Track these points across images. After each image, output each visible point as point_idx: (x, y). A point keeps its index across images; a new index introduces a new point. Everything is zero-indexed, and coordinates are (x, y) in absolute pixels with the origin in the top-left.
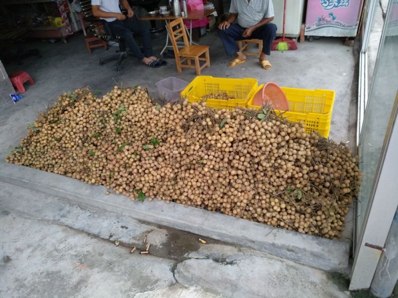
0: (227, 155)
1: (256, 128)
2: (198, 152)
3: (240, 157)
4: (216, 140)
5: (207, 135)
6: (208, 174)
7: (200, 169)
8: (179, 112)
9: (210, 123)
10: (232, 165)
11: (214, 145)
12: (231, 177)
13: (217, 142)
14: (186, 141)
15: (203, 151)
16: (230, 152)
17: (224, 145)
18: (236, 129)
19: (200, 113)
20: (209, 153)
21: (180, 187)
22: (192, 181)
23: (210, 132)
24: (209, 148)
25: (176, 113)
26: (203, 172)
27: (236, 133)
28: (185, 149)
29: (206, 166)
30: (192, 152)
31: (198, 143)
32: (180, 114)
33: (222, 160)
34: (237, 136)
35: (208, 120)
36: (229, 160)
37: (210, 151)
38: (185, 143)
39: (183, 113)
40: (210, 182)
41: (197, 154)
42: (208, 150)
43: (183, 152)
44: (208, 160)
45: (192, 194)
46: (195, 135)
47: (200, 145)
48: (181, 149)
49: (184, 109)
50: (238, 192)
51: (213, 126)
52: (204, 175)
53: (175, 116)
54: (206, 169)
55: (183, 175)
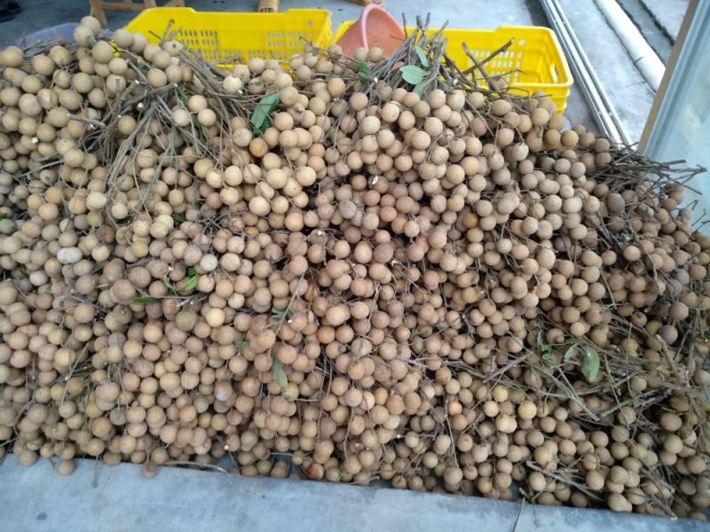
0: (297, 245)
1: (408, 120)
2: (169, 246)
3: (353, 246)
4: (243, 185)
5: (202, 167)
6: (228, 334)
7: (187, 319)
8: (62, 77)
9: (207, 117)
10: (325, 281)
11: (234, 209)
12: (327, 335)
13: (249, 192)
14: (110, 203)
15: (189, 240)
16: (306, 230)
17: (282, 204)
18: (318, 132)
19: (156, 77)
20: (220, 245)
21: (107, 406)
22: (159, 370)
23: (210, 154)
24: (216, 220)
25: (48, 81)
26: (203, 331)
27: (319, 149)
28: (109, 238)
29: (214, 300)
30: (140, 248)
31: (163, 208)
32: (69, 87)
33: (280, 265)
34: (327, 164)
35: (197, 102)
36: (311, 264)
37: (222, 233)
38: (104, 212)
39: (82, 81)
40: (238, 366)
41: (167, 254)
42: (216, 230)
43: (101, 253)
44: (218, 276)
45: (168, 422)
46: (147, 174)
47: (173, 215)
48: (90, 241)
49: (85, 64)
50: (364, 389)
51: (223, 127)
52: (209, 341)
53: (46, 95)
54: (215, 316)
55: (114, 354)
